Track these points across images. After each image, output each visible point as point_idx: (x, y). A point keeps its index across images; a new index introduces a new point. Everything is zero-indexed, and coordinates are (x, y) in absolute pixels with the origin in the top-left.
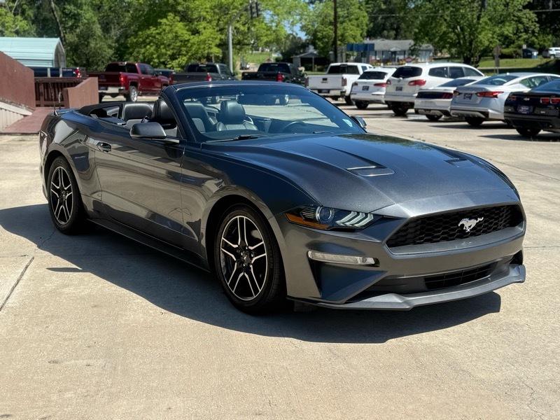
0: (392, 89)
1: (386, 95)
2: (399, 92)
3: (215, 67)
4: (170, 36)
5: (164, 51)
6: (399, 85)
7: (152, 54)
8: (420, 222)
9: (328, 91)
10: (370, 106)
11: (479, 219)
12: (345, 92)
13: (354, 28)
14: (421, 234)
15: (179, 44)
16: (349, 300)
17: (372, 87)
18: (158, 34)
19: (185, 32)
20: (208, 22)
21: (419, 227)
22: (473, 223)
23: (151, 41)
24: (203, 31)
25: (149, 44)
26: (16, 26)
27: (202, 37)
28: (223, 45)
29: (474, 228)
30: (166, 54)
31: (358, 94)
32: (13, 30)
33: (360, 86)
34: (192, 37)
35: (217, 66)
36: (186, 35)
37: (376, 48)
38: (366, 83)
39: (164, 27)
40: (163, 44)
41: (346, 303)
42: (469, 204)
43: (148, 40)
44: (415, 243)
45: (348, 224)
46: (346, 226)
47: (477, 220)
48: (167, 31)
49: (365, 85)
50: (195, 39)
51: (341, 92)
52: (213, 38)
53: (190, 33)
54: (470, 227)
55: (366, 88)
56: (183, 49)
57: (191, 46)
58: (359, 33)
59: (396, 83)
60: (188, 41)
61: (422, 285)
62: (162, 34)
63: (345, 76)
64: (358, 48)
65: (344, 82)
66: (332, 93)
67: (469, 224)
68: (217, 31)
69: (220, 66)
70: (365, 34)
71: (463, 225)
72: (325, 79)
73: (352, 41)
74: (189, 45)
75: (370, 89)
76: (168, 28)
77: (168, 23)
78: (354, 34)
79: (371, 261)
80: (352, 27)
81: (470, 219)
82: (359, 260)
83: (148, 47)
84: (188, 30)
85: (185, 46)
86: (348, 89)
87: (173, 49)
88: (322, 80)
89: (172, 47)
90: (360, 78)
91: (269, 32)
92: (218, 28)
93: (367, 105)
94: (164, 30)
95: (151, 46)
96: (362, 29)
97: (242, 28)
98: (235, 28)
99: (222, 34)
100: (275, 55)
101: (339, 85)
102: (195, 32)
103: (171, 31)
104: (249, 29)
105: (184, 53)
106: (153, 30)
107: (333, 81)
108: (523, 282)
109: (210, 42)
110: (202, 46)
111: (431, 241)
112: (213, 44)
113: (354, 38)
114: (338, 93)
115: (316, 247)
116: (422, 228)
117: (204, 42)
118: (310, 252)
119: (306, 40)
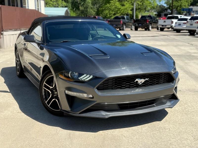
0: (188, 25)
1: (187, 27)
2: (191, 26)
3: (124, 17)
4: (114, 7)
5: (111, 12)
6: (191, 23)
7: (107, 13)
8: (114, 79)
9: (166, 26)
10: (181, 31)
11: (146, 79)
12: (172, 26)
13: (185, 2)
14: (115, 85)
15: (117, 10)
16: (81, 112)
17: (182, 24)
18: (110, 6)
19: (119, 5)
20: (128, 2)
21: (114, 82)
22: (143, 81)
23: (107, 9)
24: (126, 5)
25: (106, 10)
26: (62, 4)
27: (125, 7)
28: (132, 10)
29: (143, 83)
30: (112, 13)
31: (176, 27)
32: (61, 6)
33: (178, 24)
34: (122, 7)
35: (125, 17)
36: (120, 7)
37: (193, 10)
38: (180, 22)
39: (112, 4)
40: (111, 10)
41: (80, 114)
42: (140, 72)
43: (106, 9)
44: (112, 89)
45: (83, 79)
46: (82, 80)
47: (145, 79)
48: (113, 5)
49: (179, 23)
50: (123, 8)
51: (171, 26)
52: (129, 7)
53: (121, 6)
54: (141, 82)
55: (180, 25)
56: (118, 11)
57: (121, 10)
58: (187, 4)
59: (190, 22)
60: (120, 8)
61: (117, 108)
62: (111, 6)
63: (173, 20)
64: (186, 10)
65: (172, 22)
66: (168, 26)
67: (140, 81)
68: (131, 5)
69: (126, 17)
70: (190, 5)
71: (137, 82)
72: (165, 21)
73: (184, 7)
74: (120, 10)
75: (181, 25)
76: (113, 4)
77: (113, 2)
78: (185, 5)
79: (91, 96)
80: (184, 2)
81: (141, 79)
82: (85, 95)
83: (106, 11)
84: (120, 5)
85: (119, 10)
86: (174, 25)
87: (115, 11)
88: (163, 22)
89: (114, 11)
90: (178, 21)
91: (150, 5)
92: (131, 4)
93: (180, 31)
94: (112, 5)
95: (107, 11)
96: (188, 3)
97: (140, 3)
98: (138, 3)
99: (133, 6)
100: (155, 13)
101: (170, 23)
102: (123, 5)
103: (114, 5)
104: (142, 3)
105: (119, 13)
106: (108, 5)
107: (168, 22)
108: (172, 108)
109: (128, 9)
110: (125, 10)
111: (121, 88)
112: (129, 10)
113: (185, 6)
114: (169, 26)
115: (69, 89)
116: (116, 82)
117: (126, 9)
118: (66, 91)
119: (167, 7)
